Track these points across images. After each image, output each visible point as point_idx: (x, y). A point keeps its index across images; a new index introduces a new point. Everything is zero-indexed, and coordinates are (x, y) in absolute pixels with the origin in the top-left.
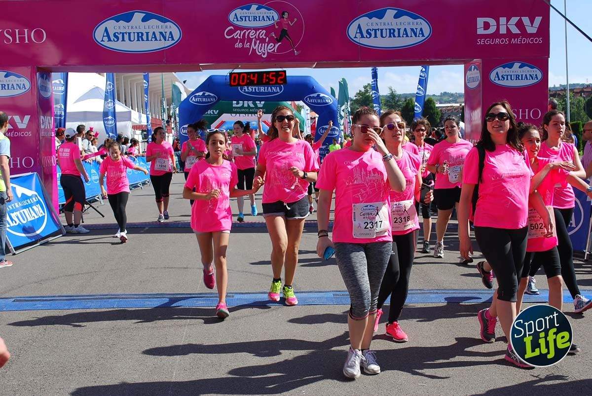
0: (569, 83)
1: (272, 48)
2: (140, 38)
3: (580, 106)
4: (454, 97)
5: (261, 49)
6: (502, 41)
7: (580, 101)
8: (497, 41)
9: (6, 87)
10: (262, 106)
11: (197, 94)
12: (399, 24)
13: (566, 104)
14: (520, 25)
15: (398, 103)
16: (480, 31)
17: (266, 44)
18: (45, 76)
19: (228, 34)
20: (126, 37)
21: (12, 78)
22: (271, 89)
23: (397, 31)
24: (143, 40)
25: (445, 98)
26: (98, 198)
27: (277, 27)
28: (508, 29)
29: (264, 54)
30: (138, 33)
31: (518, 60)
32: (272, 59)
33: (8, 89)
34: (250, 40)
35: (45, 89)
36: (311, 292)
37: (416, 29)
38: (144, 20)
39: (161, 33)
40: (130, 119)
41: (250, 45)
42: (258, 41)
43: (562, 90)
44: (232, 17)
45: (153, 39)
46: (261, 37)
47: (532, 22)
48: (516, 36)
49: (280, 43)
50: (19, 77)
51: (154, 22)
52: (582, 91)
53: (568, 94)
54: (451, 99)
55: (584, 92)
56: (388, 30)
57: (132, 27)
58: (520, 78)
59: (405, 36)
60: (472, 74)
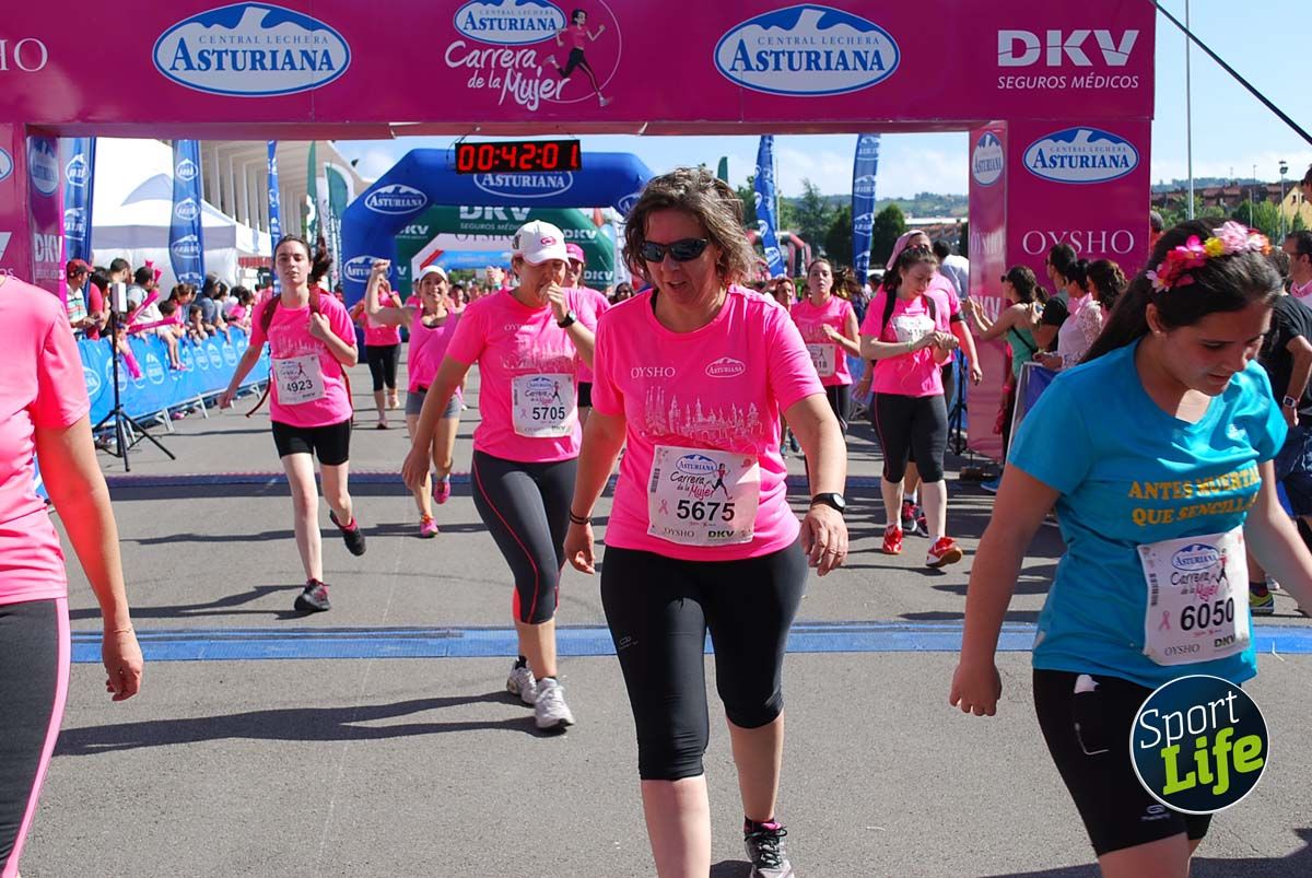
0: (1194, 176)
1: (549, 90)
2: (258, 64)
4: (944, 204)
5: (525, 91)
6: (1052, 82)
7: (1215, 215)
8: (1042, 82)
11: (382, 190)
12: (828, 40)
14: (1090, 47)
15: (823, 216)
16: (1006, 59)
17: (537, 81)
18: (44, 144)
19: (454, 57)
20: (227, 60)
22: (546, 179)
23: (823, 56)
24: (263, 68)
25: (926, 206)
26: (162, 417)
27: (560, 44)
28: (1065, 56)
29: (532, 103)
30: (253, 53)
31: (1087, 125)
32: (549, 114)
34: (501, 72)
35: (45, 173)
37: (866, 52)
39: (304, 53)
40: (233, 245)
41: (502, 83)
42: (520, 74)
43: (1177, 192)
44: (461, 20)
45: (288, 67)
46: (525, 66)
47: (1117, 41)
48: (1083, 71)
49: (567, 80)
52: (1219, 195)
53: (1192, 200)
54: (937, 208)
55: (1224, 196)
56: (804, 55)
57: (240, 40)
58: (1090, 163)
59: (841, 67)
60: (985, 154)
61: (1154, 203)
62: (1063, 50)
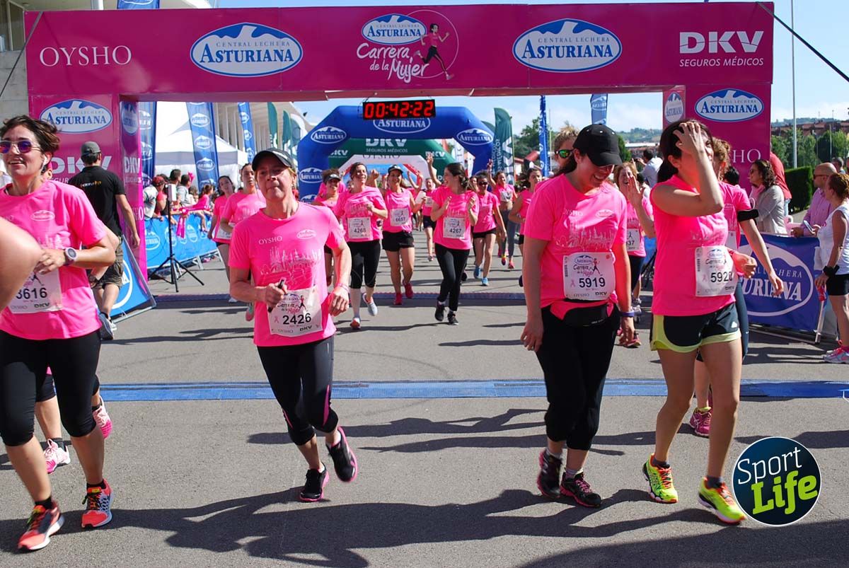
0: (796, 117)
1: (416, 70)
2: (250, 59)
3: (810, 147)
4: (648, 135)
5: (403, 71)
6: (712, 63)
7: (809, 140)
8: (706, 62)
9: (81, 121)
10: (403, 145)
11: (320, 130)
12: (579, 40)
13: (792, 144)
14: (735, 41)
16: (684, 49)
17: (410, 66)
18: (130, 106)
19: (361, 53)
20: (232, 56)
21: (89, 108)
22: (415, 123)
23: (577, 49)
24: (253, 60)
25: (637, 136)
26: (196, 261)
27: (423, 44)
28: (719, 47)
29: (407, 78)
30: (247, 52)
31: (732, 87)
32: (417, 84)
33: (84, 122)
34: (389, 61)
35: (130, 122)
36: (466, 381)
37: (602, 46)
38: (255, 34)
39: (276, 51)
40: (236, 162)
41: (390, 67)
42: (400, 62)
43: (786, 126)
44: (366, 31)
45: (267, 59)
46: (403, 57)
47: (751, 38)
48: (730, 56)
49: (427, 65)
50: (97, 107)
51: (267, 37)
52: (812, 128)
53: (795, 131)
54: (644, 137)
55: (815, 129)
56: (566, 48)
57: (240, 44)
58: (735, 110)
59: (587, 55)
60: (673, 105)
61: (773, 133)
62: (719, 45)
